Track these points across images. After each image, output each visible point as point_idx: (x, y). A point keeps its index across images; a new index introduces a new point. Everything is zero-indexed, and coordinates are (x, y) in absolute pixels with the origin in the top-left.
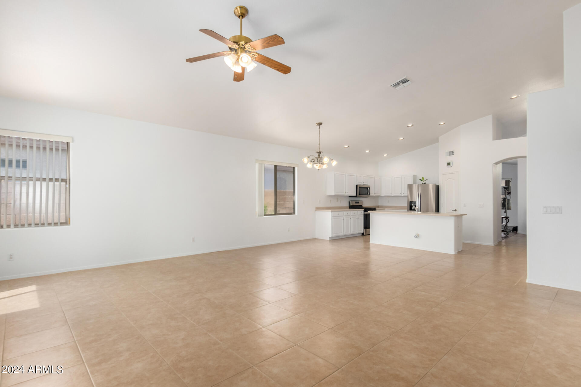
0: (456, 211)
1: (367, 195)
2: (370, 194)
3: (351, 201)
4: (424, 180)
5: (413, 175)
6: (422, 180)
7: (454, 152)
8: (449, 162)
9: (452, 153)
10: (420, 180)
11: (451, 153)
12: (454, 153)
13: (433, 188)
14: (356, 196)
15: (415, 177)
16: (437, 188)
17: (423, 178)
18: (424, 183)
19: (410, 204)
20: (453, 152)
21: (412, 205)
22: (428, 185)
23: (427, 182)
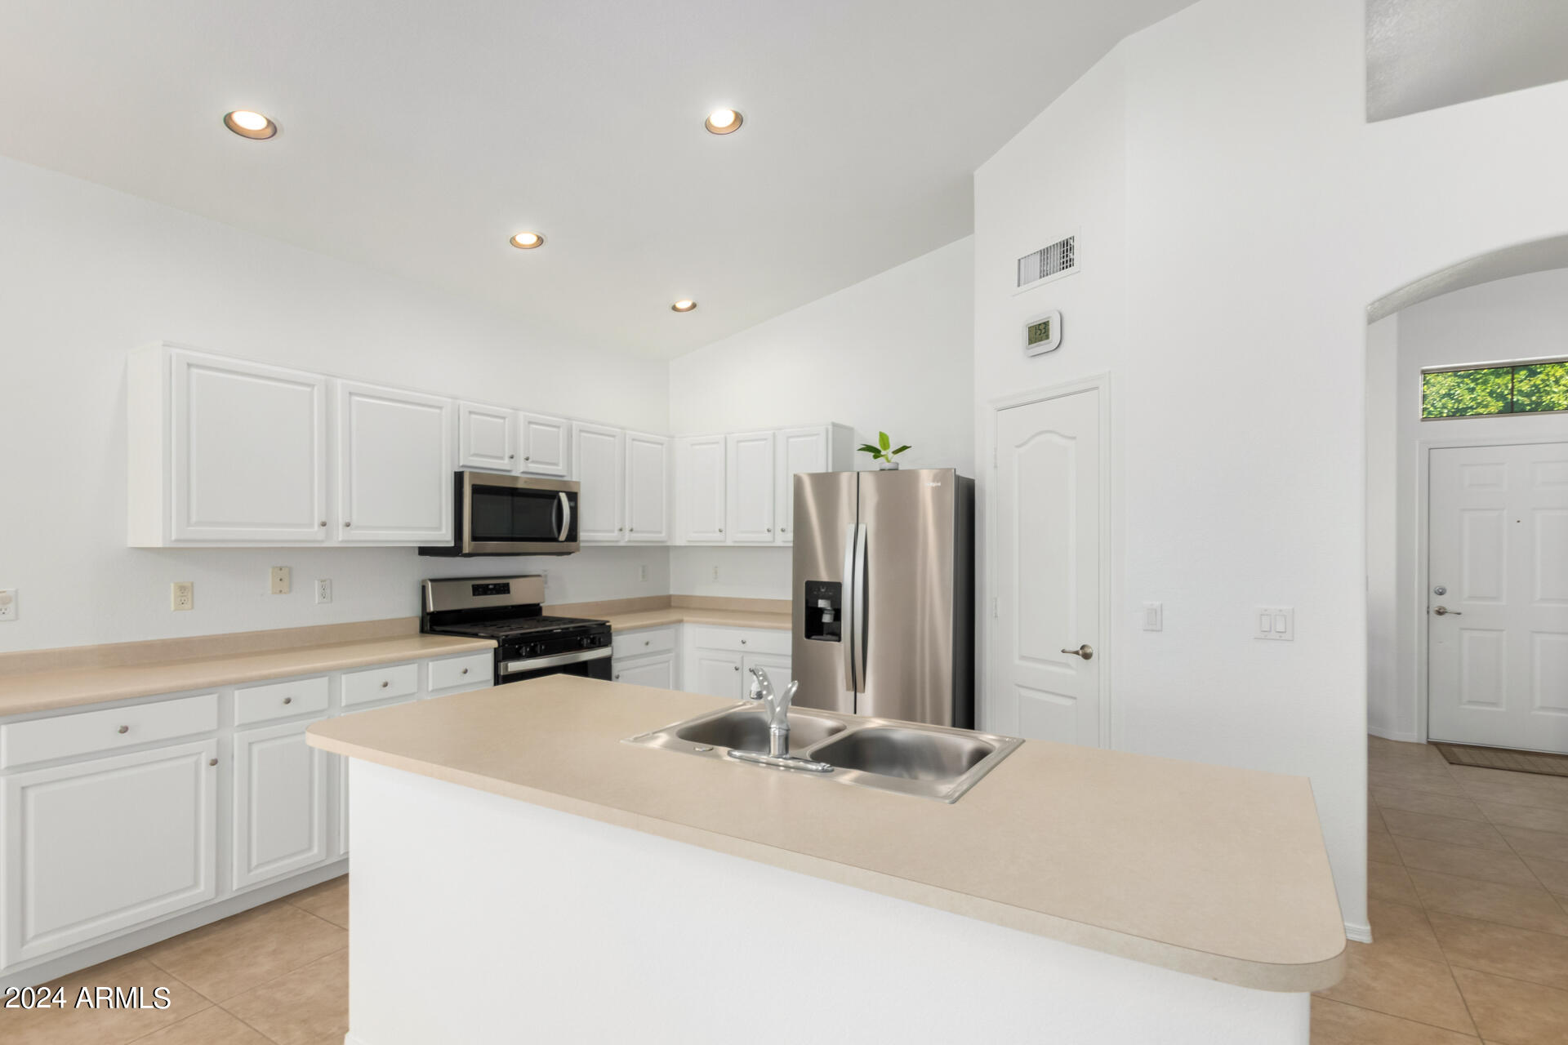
0: (1087, 656)
1: (555, 540)
2: (583, 535)
3: (432, 581)
4: (893, 447)
5: (834, 425)
6: (876, 452)
7: (1076, 245)
8: (1037, 319)
9: (1064, 255)
10: (869, 448)
11: (1056, 258)
12: (1077, 256)
13: (938, 493)
14: (455, 551)
15: (840, 434)
16: (967, 498)
17: (884, 438)
18: (887, 466)
19: (807, 602)
20: (1066, 247)
21: (822, 603)
22: (911, 477)
23: (904, 462)
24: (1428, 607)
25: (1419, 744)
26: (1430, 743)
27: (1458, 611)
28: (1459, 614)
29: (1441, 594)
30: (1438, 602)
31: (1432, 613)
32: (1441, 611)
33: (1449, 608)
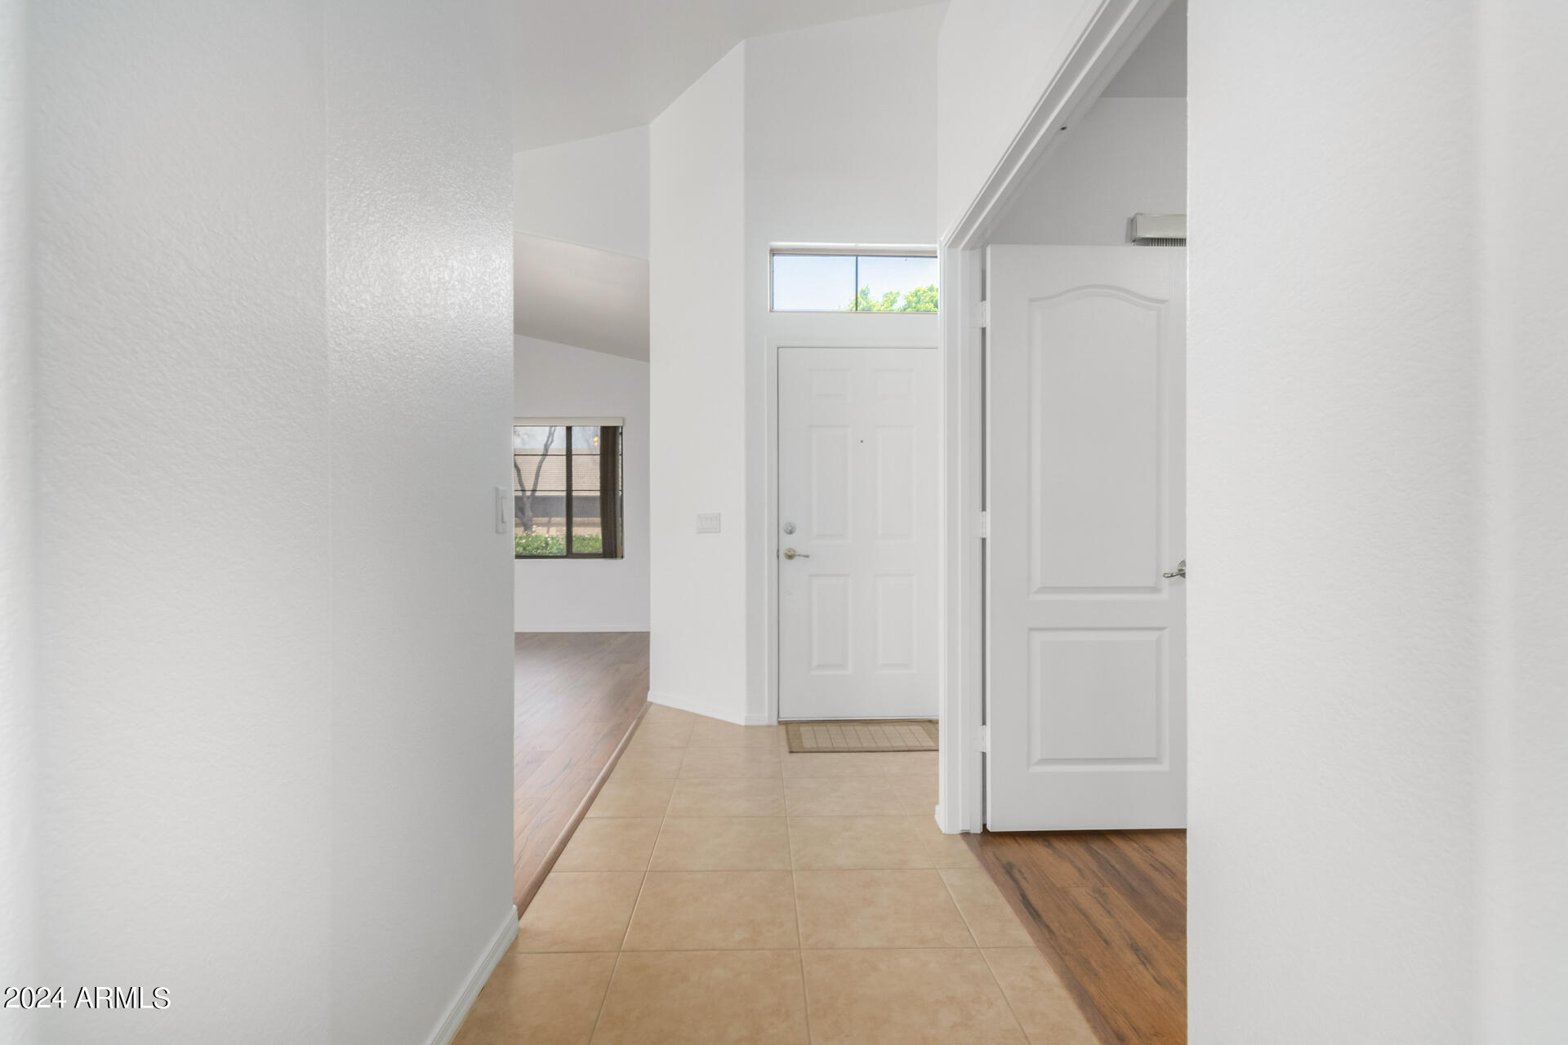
24: (778, 551)
25: (769, 726)
26: (780, 723)
27: (805, 554)
28: (807, 557)
29: (791, 532)
30: (788, 542)
31: (782, 556)
32: (789, 554)
33: (800, 550)
